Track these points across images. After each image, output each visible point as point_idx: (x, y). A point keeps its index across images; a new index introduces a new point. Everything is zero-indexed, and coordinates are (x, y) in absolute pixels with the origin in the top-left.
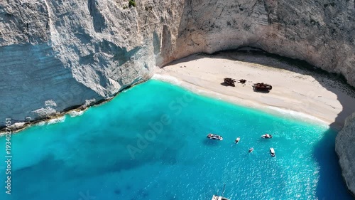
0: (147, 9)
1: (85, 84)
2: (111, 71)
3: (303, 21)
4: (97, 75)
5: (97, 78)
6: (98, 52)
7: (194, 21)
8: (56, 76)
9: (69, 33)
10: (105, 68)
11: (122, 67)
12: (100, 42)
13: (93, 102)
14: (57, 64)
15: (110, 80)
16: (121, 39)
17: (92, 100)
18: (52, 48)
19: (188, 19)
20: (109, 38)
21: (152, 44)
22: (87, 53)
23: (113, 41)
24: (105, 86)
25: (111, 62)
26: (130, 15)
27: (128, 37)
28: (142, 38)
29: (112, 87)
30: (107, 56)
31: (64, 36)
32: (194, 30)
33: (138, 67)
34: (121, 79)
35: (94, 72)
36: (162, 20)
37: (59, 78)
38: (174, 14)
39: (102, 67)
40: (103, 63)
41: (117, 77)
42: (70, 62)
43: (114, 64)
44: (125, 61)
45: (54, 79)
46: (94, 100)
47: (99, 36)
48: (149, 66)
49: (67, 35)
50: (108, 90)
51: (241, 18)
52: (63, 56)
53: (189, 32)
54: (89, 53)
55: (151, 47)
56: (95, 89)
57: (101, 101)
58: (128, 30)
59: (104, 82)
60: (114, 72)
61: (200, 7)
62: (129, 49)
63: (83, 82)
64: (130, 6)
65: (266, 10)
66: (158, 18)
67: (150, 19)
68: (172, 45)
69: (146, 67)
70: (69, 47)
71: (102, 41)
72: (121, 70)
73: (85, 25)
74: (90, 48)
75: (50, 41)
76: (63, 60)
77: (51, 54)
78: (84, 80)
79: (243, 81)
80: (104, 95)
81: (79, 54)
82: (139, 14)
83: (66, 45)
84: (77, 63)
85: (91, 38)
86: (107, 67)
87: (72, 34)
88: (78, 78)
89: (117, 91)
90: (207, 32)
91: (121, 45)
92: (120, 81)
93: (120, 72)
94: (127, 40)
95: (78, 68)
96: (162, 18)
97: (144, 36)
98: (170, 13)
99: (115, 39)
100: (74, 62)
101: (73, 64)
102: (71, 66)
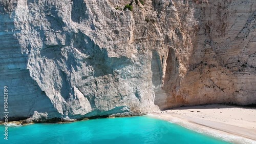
0: (147, 21)
1: (40, 84)
2: (80, 77)
4: (60, 78)
5: (60, 82)
6: (69, 45)
7: (214, 53)
8: (8, 63)
9: (40, 13)
10: (73, 70)
11: (99, 79)
12: (73, 32)
13: (43, 118)
14: (14, 45)
15: (76, 90)
16: (103, 39)
17: (43, 114)
18: (13, 23)
19: (206, 51)
20: (88, 31)
21: (150, 66)
22: (53, 41)
23: (91, 36)
24: (66, 97)
25: (83, 65)
26: (122, 17)
27: (114, 39)
28: (136, 51)
29: (76, 102)
30: (80, 55)
31: (33, 14)
32: (214, 66)
33: (123, 90)
34: (94, 97)
35: (58, 72)
36: (167, 40)
37: (12, 66)
38: (184, 37)
39: (69, 68)
40: (72, 62)
41: (88, 91)
42: (29, 47)
43: (87, 69)
44: (106, 73)
45: (5, 66)
46: (46, 115)
47: (74, 26)
48: (142, 95)
49: (37, 15)
50: (69, 104)
52: (23, 37)
53: (207, 67)
54: (57, 44)
55: (148, 70)
56: (51, 97)
57: (56, 120)
58: (117, 32)
59: (67, 91)
60: (85, 81)
61: (222, 39)
62: (112, 54)
63: (38, 80)
64: (125, 9)
66: (161, 35)
67: (150, 33)
68: (179, 78)
69: (137, 95)
70: (35, 28)
71: (76, 31)
72: (96, 83)
73: (60, 7)
74: (59, 36)
75: (14, 14)
76: (22, 42)
77: (10, 30)
78: (41, 78)
80: (61, 111)
81: (44, 40)
82: (136, 23)
83: (31, 25)
84: (38, 52)
85: (64, 25)
86: (76, 70)
87: (44, 14)
88: (33, 72)
89: (83, 113)
90: (235, 73)
91: (101, 46)
92: (92, 100)
93: (94, 85)
94: (112, 43)
95: (38, 59)
96: (167, 37)
97: (139, 49)
98: (179, 35)
99: (94, 35)
100: (35, 49)
101: (32, 50)
102: (29, 53)
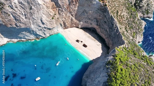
0: (57, 19)
2: (46, 32)
3: (105, 29)
22: (40, 29)
23: (47, 27)
26: (52, 21)
31: (35, 26)
33: (55, 31)
35: (42, 32)
42: (36, 31)
51: (89, 21)
58: (51, 24)
62: (51, 28)
63: (39, 34)
65: (97, 21)
69: (58, 30)
71: (44, 27)
73: (40, 24)
79: (82, 42)
80: (45, 37)
82: (55, 20)
92: (49, 34)
96: (62, 20)
97: (56, 24)
98: (65, 19)
